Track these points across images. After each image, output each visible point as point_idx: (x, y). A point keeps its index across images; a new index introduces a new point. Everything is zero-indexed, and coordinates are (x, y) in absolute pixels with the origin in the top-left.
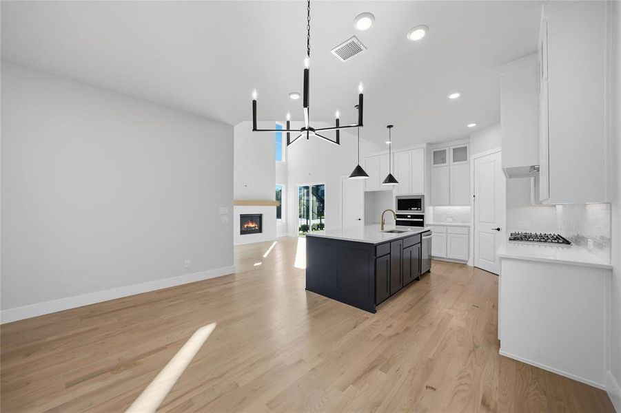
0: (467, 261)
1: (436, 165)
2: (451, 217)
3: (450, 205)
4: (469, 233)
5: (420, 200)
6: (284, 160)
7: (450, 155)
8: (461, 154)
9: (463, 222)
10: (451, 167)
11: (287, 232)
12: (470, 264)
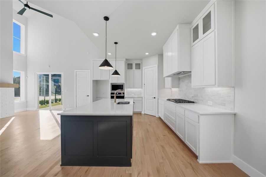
0: (141, 112)
1: (128, 70)
2: (134, 93)
3: (134, 88)
4: (142, 100)
5: (123, 85)
6: (23, 51)
7: (134, 66)
8: (138, 66)
9: (138, 95)
10: (135, 71)
11: (27, 107)
12: (143, 113)
